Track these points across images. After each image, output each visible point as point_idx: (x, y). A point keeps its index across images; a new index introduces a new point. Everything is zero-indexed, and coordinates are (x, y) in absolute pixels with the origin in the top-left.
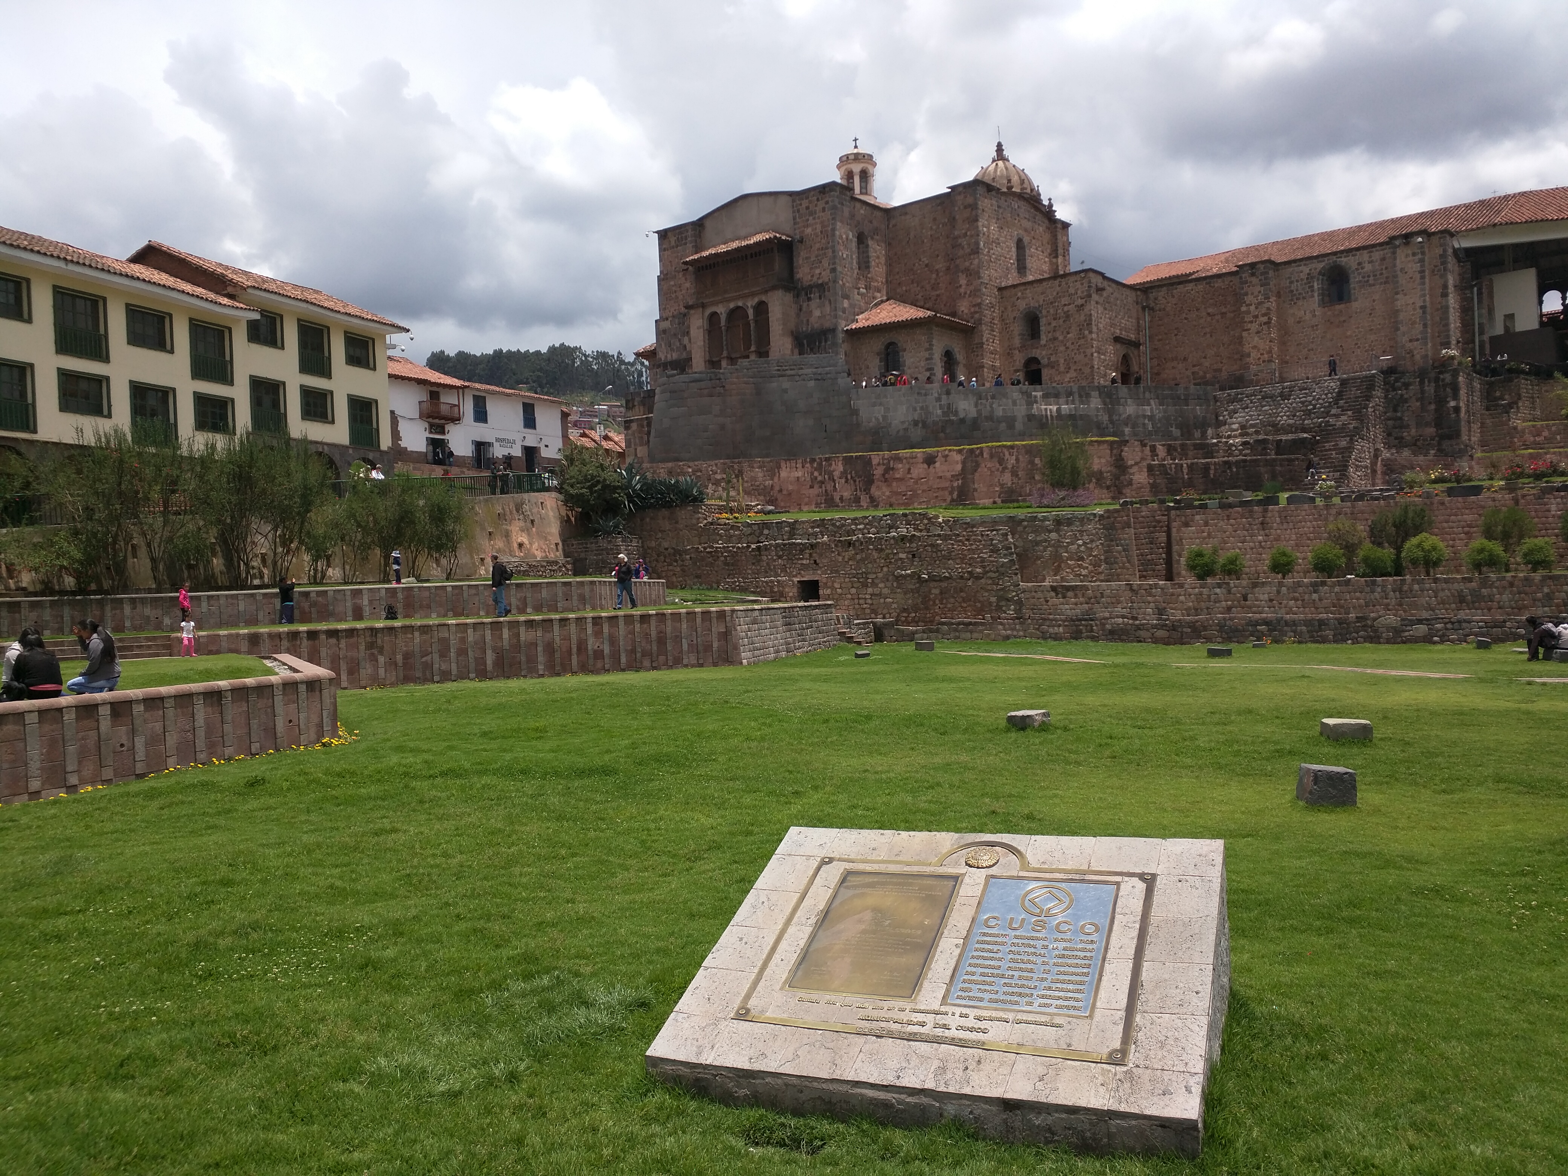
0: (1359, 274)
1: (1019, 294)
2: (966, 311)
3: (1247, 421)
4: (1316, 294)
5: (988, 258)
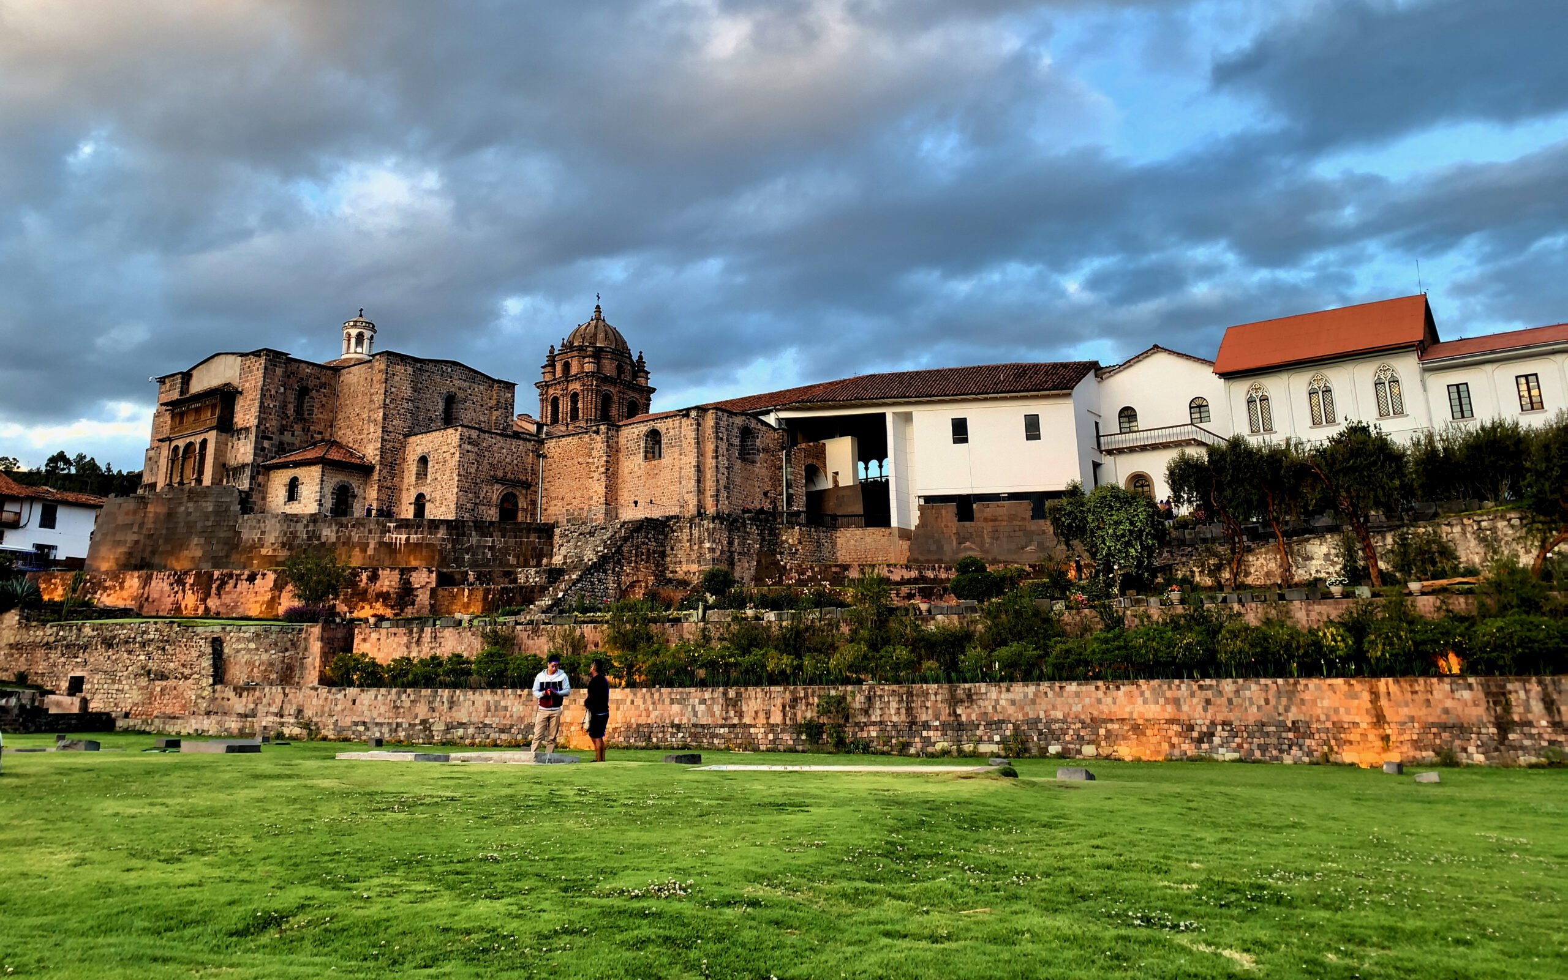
0: (667, 437)
1: (417, 440)
2: (370, 454)
4: (642, 451)
5: (395, 412)
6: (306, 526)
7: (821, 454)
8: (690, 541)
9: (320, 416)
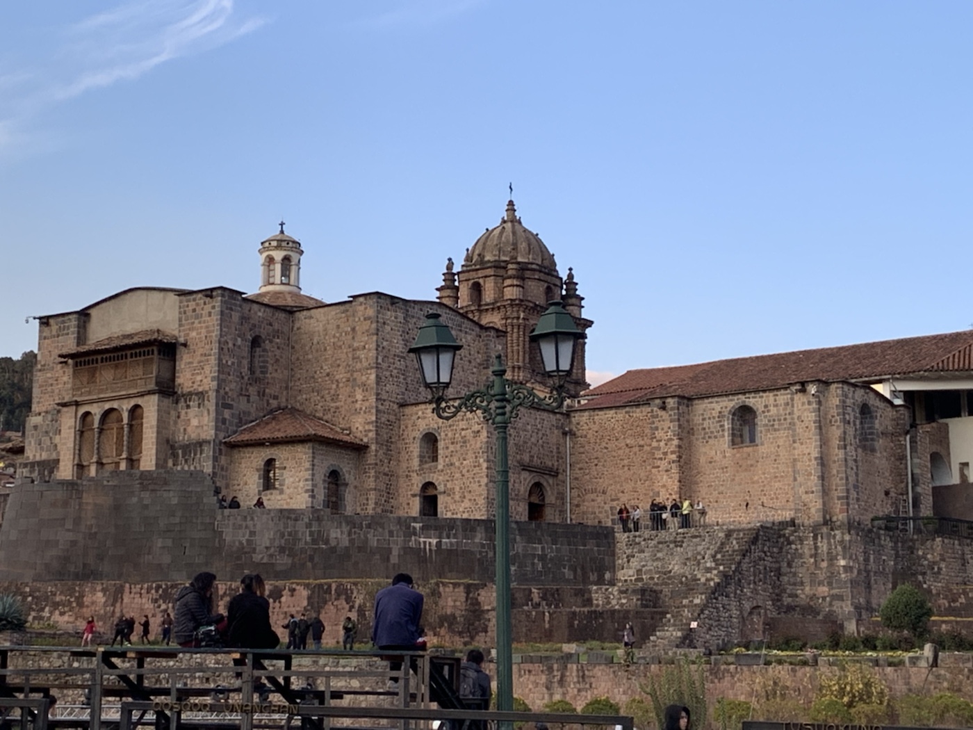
0: (765, 417)
1: (420, 413)
2: (360, 428)
3: (644, 566)
4: (726, 434)
5: (388, 374)
6: (309, 525)
7: (943, 439)
8: (815, 556)
9: (274, 375)
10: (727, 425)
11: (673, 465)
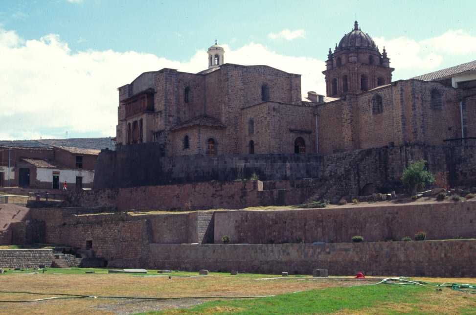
1: (248, 112)
2: (224, 121)
8: (401, 159)
9: (197, 102)
10: (371, 105)
11: (349, 125)
